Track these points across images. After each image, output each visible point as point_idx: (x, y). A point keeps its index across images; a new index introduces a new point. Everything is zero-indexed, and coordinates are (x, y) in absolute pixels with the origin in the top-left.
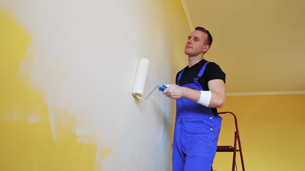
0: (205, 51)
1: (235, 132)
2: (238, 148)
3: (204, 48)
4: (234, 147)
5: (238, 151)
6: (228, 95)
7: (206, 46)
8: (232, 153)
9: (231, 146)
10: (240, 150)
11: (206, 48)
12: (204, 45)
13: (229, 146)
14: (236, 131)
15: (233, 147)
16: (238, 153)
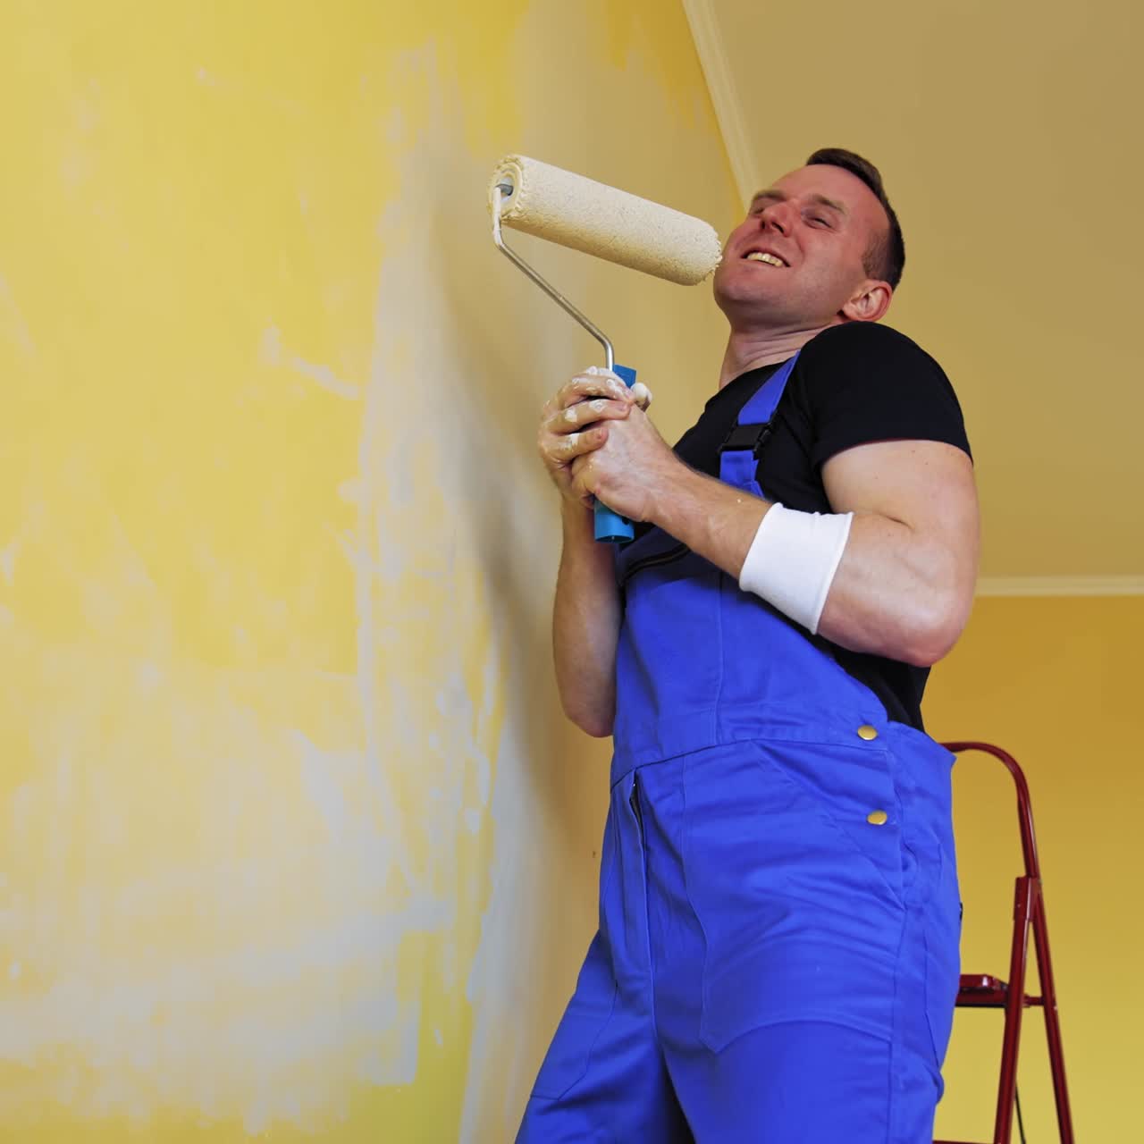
0: (858, 314)
1: (1019, 881)
2: (1032, 987)
3: (859, 293)
4: (1005, 978)
5: (1032, 1002)
6: (991, 587)
7: (872, 284)
8: (997, 1016)
9: (990, 978)
10: (1047, 1000)
11: (867, 297)
12: (862, 274)
13: (979, 978)
14: (1022, 873)
15: (1002, 984)
16: (1032, 1019)
